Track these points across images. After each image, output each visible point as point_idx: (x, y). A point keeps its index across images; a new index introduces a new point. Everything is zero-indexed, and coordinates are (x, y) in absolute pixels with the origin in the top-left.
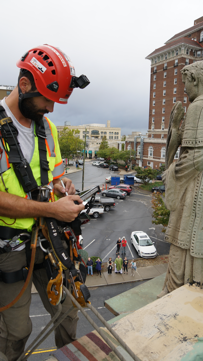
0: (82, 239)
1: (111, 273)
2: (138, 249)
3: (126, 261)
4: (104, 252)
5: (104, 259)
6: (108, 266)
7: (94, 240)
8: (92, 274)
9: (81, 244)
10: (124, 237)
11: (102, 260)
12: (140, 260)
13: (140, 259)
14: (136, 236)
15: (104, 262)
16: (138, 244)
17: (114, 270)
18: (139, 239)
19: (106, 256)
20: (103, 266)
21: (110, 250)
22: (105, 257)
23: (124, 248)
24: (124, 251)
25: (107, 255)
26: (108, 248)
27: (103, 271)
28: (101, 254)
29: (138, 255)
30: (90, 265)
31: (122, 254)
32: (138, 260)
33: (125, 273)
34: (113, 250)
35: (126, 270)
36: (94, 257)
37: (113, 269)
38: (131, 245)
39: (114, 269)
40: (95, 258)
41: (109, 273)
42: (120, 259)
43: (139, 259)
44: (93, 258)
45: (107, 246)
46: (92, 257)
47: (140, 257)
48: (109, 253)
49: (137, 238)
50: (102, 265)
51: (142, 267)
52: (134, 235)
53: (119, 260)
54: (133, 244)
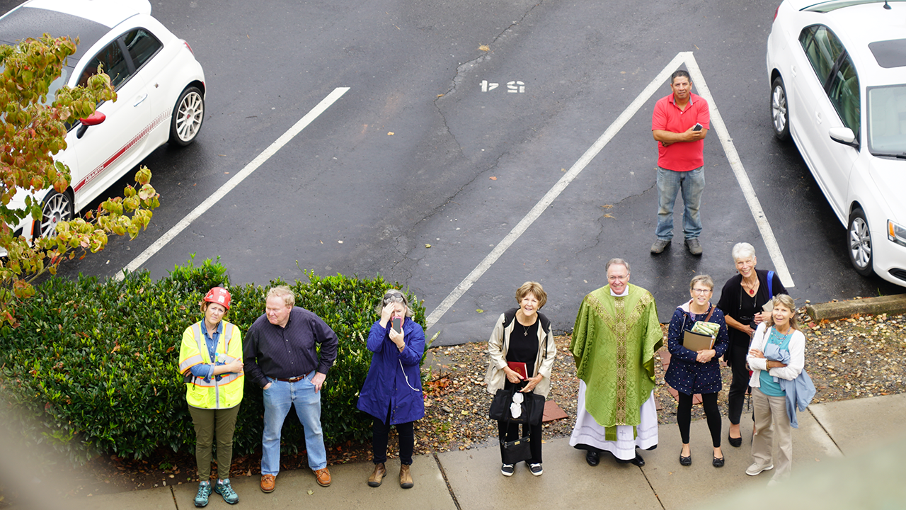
0: (197, 86)
1: (533, 455)
2: (843, 187)
3: (701, 327)
4: (454, 226)
5: (448, 303)
6: (494, 383)
7: (339, 92)
8: (318, 457)
9: (185, 137)
10: (686, 58)
11: (431, 320)
12: (867, 312)
13: (871, 301)
14: (833, 41)
15: (451, 336)
16: (848, 134)
17: (564, 426)
18: (869, 72)
19: (476, 274)
20: (445, 382)
21: (525, 209)
22: (466, 285)
23: (683, 184)
24: (687, 217)
25: (492, 258)
26: (506, 179)
27: (439, 444)
28: (413, 247)
29: (848, 262)
30: (300, 373)
31: (662, 255)
32: (842, 317)
33: (686, 462)
34: (551, 209)
35: (699, 427)
36: (336, 280)
37: (549, 412)
38: (764, 143)
39: (570, 416)
40: (343, 296)
41: (508, 457)
42: (639, 295)
43: (858, 302)
44: (327, 288)
45: (492, 163)
46: (312, 278)
47: (871, 282)
48: (508, 241)
49: (845, 63)
50: (428, 371)
51: (892, 390)
52: (807, 34)
53: (621, 317)
54: (785, 143)
